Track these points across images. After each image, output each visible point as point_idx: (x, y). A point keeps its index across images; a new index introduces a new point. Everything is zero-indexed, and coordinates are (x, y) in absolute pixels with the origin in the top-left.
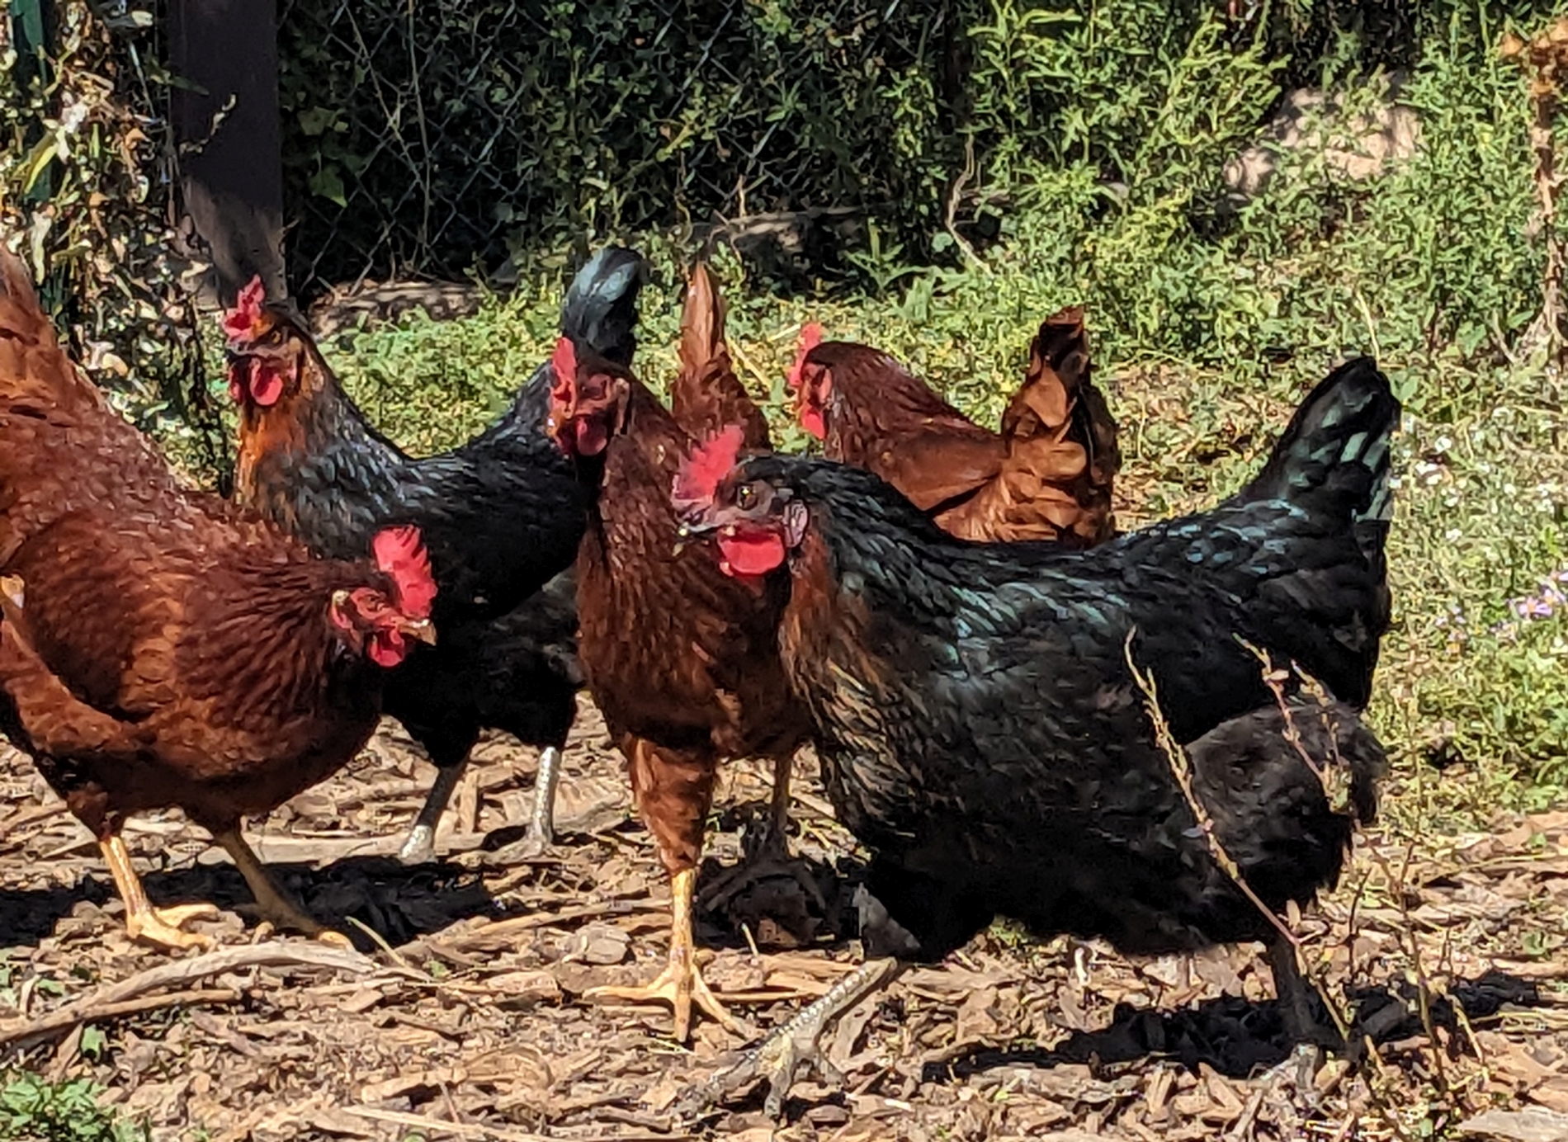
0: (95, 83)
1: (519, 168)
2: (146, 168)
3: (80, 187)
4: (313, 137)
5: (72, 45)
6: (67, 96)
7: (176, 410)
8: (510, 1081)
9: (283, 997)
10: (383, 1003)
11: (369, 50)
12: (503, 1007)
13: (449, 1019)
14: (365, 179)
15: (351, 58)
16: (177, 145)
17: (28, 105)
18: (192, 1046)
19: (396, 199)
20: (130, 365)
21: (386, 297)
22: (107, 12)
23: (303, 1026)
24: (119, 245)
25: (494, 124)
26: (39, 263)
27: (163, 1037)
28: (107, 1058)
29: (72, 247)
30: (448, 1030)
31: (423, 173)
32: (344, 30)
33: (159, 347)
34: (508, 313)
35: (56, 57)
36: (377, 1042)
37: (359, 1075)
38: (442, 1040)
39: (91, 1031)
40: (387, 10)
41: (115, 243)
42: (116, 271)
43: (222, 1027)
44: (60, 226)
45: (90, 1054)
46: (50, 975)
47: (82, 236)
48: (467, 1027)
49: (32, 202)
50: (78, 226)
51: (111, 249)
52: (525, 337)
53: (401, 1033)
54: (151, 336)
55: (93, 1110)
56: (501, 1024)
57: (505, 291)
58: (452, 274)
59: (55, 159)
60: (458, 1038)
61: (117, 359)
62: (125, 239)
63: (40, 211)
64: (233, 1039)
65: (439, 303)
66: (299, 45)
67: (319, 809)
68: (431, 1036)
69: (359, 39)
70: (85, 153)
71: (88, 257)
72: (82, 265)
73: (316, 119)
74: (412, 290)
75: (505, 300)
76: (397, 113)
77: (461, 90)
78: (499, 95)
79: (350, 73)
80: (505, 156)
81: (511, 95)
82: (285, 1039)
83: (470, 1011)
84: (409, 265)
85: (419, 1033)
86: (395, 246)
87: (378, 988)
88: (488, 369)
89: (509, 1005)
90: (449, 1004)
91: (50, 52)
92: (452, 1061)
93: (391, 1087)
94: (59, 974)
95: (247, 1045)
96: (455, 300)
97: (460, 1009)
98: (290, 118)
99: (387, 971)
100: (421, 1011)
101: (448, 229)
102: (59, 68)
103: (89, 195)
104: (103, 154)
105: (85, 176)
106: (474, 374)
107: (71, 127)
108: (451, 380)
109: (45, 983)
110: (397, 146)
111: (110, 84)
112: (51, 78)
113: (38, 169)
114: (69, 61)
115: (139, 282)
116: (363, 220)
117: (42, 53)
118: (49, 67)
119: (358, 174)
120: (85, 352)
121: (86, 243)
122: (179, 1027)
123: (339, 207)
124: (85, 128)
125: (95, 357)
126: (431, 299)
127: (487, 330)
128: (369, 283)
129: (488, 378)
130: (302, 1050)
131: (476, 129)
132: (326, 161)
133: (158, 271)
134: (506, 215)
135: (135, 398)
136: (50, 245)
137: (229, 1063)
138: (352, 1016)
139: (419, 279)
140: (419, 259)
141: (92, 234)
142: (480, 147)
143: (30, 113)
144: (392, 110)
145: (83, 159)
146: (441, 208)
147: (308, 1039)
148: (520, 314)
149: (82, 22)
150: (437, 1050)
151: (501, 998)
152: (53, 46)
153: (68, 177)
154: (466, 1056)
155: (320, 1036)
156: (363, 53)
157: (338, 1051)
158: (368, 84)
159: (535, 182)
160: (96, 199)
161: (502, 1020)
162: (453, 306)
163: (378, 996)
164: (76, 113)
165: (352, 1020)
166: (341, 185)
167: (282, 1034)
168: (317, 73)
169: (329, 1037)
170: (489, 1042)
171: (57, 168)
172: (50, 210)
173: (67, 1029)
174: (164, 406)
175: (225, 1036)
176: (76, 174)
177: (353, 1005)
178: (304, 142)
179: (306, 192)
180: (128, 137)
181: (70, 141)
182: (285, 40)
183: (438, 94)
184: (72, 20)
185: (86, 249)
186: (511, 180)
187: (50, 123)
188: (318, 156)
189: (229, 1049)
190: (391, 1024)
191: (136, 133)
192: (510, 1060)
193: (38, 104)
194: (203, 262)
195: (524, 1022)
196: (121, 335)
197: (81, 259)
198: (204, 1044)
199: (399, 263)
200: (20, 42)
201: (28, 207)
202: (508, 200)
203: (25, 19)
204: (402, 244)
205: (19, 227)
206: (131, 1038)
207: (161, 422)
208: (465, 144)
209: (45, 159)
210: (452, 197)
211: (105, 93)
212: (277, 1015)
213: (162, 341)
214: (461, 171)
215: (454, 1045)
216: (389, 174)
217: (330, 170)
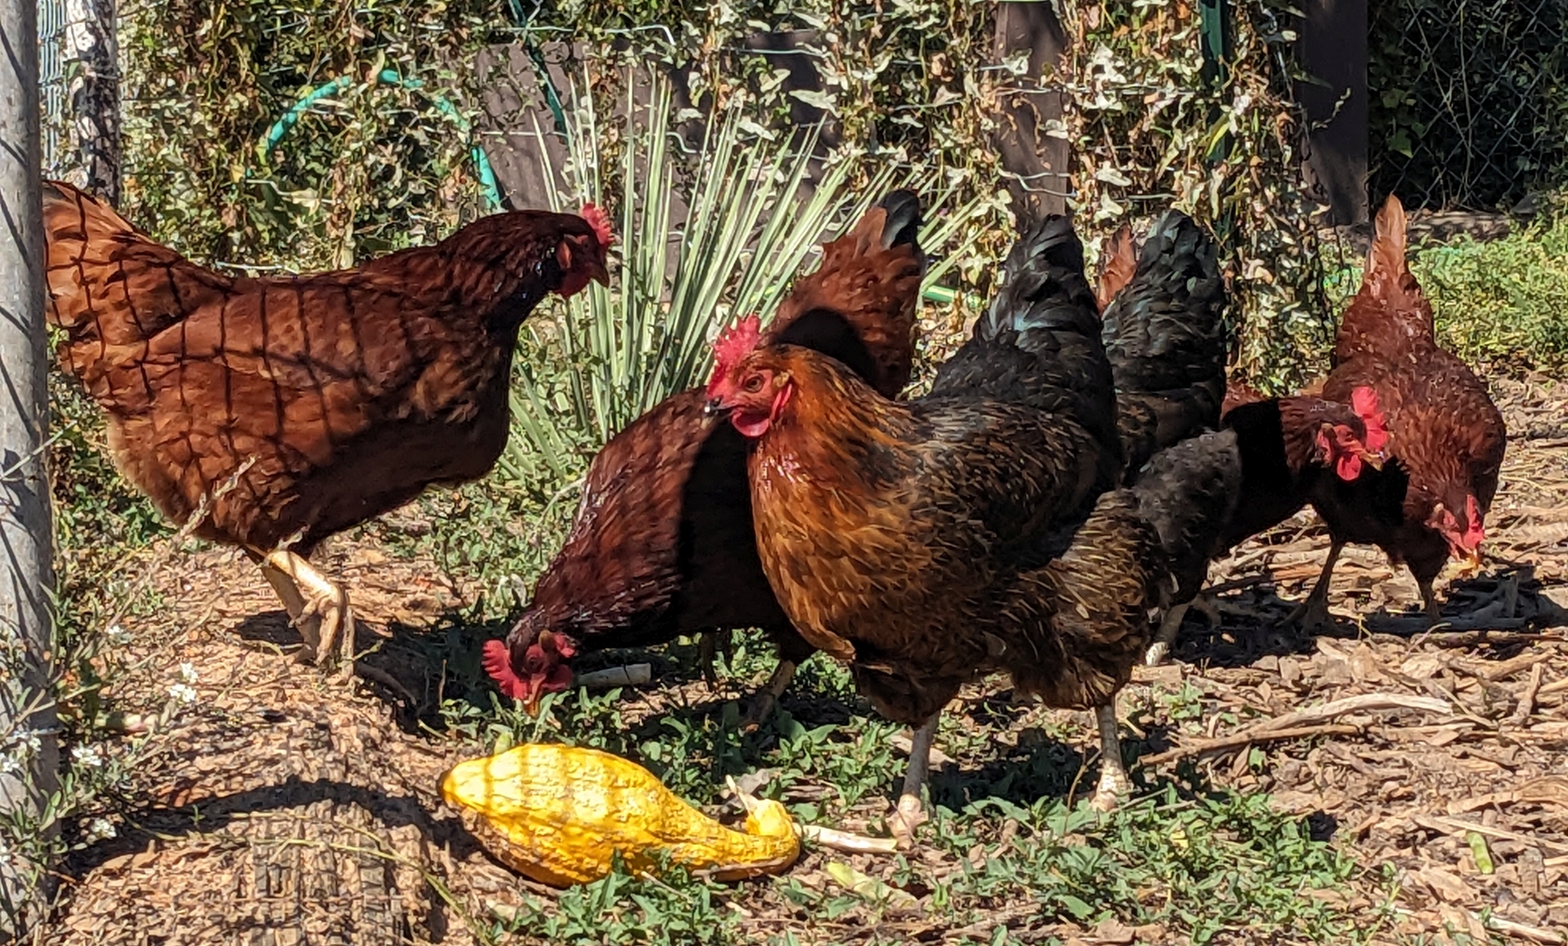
0: (1257, 81)
1: (1535, 131)
2: (1289, 138)
3: (1244, 153)
4: (1391, 109)
5: (1242, 54)
6: (1237, 90)
7: (1305, 308)
8: (1553, 803)
9: (1389, 733)
10: (1458, 741)
11: (1431, 47)
12: (1543, 747)
13: (1506, 754)
14: (1426, 139)
15: (1419, 54)
16: (1309, 123)
17: (1211, 96)
18: (1326, 765)
19: (1448, 153)
20: (1274, 276)
21: (1437, 222)
22: (1265, 31)
23: (1403, 755)
24: (1270, 193)
25: (1518, 101)
26: (1215, 204)
27: (1305, 758)
28: (1267, 770)
29: (1237, 193)
30: (1506, 763)
31: (1467, 134)
32: (1415, 35)
33: (1295, 264)
34: (1527, 237)
35: (1230, 63)
36: (1454, 768)
37: (1442, 792)
38: (1500, 769)
39: (1255, 751)
40: (1445, 21)
41: (1267, 192)
42: (1267, 211)
43: (1346, 752)
44: (1230, 180)
45: (1255, 767)
46: (1227, 710)
47: (1245, 185)
48: (1519, 761)
49: (1211, 162)
50: (1242, 179)
51: (1264, 196)
52: (1543, 254)
53: (1472, 763)
54: (1289, 255)
55: (1268, 813)
56: (1542, 760)
57: (1524, 220)
58: (1485, 206)
59: (1228, 132)
60: (1512, 769)
61: (1266, 271)
62: (1273, 189)
63: (1217, 168)
64: (1354, 762)
65: (1476, 227)
66: (1382, 44)
67: (1405, 595)
68: (1493, 766)
69: (1424, 41)
70: (1248, 129)
71: (1248, 200)
72: (1244, 207)
73: (1393, 97)
74: (1456, 217)
75: (1524, 226)
76: (1450, 93)
77: (1496, 77)
78: (1522, 80)
79: (1418, 66)
80: (1525, 124)
81: (1530, 79)
82: (1391, 764)
83: (1521, 749)
84: (1455, 200)
85: (1485, 763)
86: (1446, 186)
87: (1457, 730)
88: (1516, 277)
89: (1548, 746)
90: (1506, 744)
91: (1226, 58)
92: (1508, 785)
93: (1468, 804)
94: (1233, 709)
95: (1363, 766)
96: (1486, 225)
97: (1513, 748)
98: (1374, 96)
99: (1461, 717)
100: (1486, 748)
101: (1483, 174)
102: (1232, 70)
103: (1250, 158)
104: (1260, 129)
105: (1248, 145)
106: (1505, 281)
107: (1239, 111)
108: (1488, 285)
109: (1226, 716)
110: (1448, 116)
111: (1266, 81)
112: (1227, 78)
113: (1216, 139)
114: (1239, 66)
115: (1282, 219)
116: (1422, 168)
117: (1221, 60)
118: (1225, 69)
119: (1421, 136)
120: (1244, 267)
121: (1247, 190)
122: (1316, 751)
123: (1407, 158)
124: (1248, 112)
125: (1251, 269)
126: (1470, 224)
127: (1514, 250)
128: (1426, 211)
129: (1515, 284)
130: (1403, 772)
131: (1505, 105)
132: (1399, 126)
133: (1295, 211)
134: (1525, 165)
135: (1277, 299)
136: (1222, 192)
137: (1351, 778)
138: (1437, 749)
139: (1462, 209)
140: (1463, 194)
141: (1252, 185)
142: (1508, 118)
143: (1211, 101)
144: (1446, 91)
145: (1247, 134)
146: (1479, 159)
147: (1406, 764)
148: (1536, 239)
149: (1249, 38)
150: (1497, 777)
151: (1541, 742)
152: (1229, 53)
153: (1236, 145)
154: (1517, 780)
155: (1415, 763)
156: (1427, 49)
157: (1427, 774)
158: (1430, 73)
159: (1547, 143)
160: (1255, 161)
161: (1543, 757)
162: (1485, 229)
163: (1456, 735)
164: (1243, 101)
165: (1437, 751)
166: (1409, 142)
167: (1389, 759)
168: (1394, 63)
169: (1421, 763)
170: (1534, 773)
171: (1229, 138)
172: (1223, 168)
173: (1241, 746)
174: (1297, 305)
175: (1349, 759)
176: (1242, 144)
177: (1437, 741)
178: (1383, 113)
179: (1385, 147)
180: (1279, 118)
181: (1239, 121)
182: (1373, 39)
183: (1477, 79)
184: (1242, 37)
185: (1246, 195)
186: (1528, 141)
187: (1225, 108)
188: (1394, 122)
189: (1351, 768)
190: (1465, 756)
191: (1284, 115)
192: (1551, 787)
193: (1217, 95)
194: (1326, 204)
195: (1558, 759)
196: (1269, 255)
197: (1243, 202)
198: (1334, 764)
199: (1448, 198)
200: (1206, 52)
201: (1209, 166)
202: (1527, 154)
203: (1210, 36)
204: (1450, 184)
205: (1202, 180)
206: (1284, 757)
207: (1295, 315)
208: (1497, 114)
209: (1221, 133)
210: (1486, 153)
211: (1263, 88)
212: (1386, 746)
213: (1295, 259)
214: (1493, 134)
215: (1509, 774)
216: (1442, 136)
217: (1403, 132)
